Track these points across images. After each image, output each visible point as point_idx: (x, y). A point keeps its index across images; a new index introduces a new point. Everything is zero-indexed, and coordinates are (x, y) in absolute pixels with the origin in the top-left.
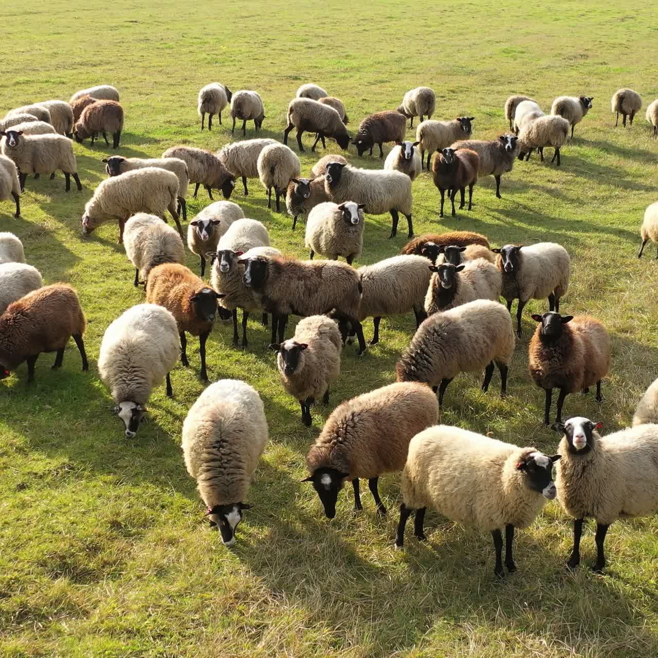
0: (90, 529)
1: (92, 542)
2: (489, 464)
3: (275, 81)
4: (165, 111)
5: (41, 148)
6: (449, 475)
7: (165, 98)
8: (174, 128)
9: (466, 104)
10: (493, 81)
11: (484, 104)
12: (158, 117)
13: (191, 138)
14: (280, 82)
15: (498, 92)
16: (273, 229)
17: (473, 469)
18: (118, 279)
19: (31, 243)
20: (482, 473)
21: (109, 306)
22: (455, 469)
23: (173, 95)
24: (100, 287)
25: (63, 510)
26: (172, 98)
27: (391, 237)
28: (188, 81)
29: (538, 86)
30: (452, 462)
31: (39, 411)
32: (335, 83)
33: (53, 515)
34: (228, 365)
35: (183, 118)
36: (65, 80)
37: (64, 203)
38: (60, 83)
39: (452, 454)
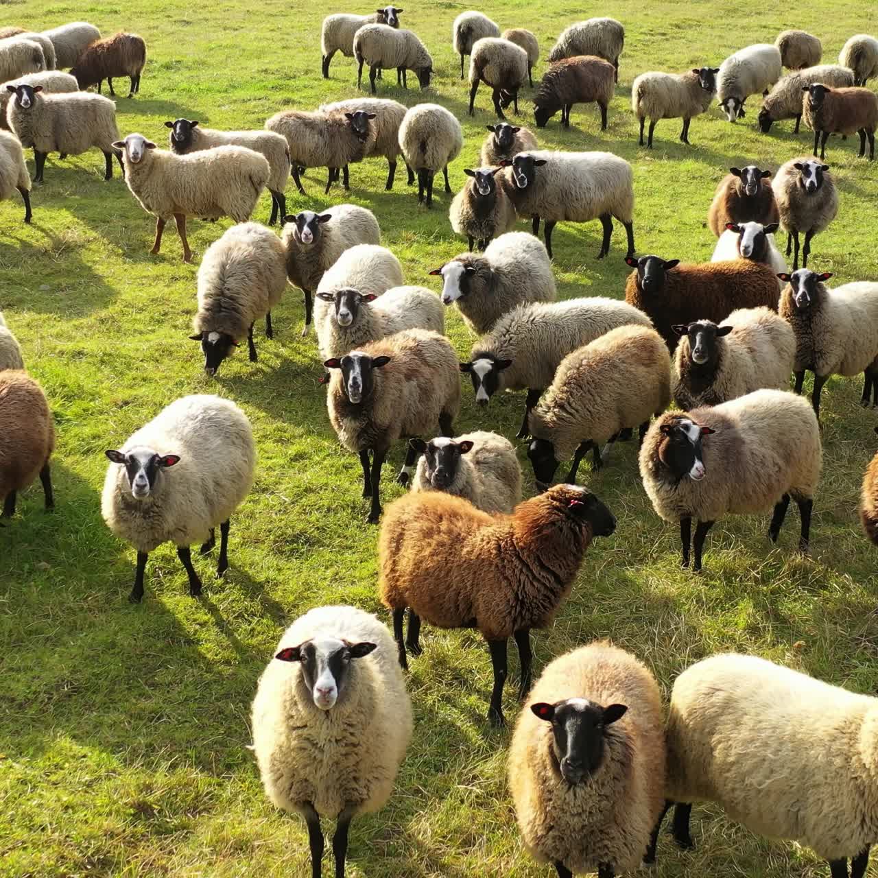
0: (97, 822)
1: (98, 851)
2: (830, 735)
3: (420, 11)
4: (259, 54)
5: (67, 112)
6: (754, 755)
7: (261, 35)
8: (272, 80)
9: (698, 45)
10: (735, 10)
11: (725, 46)
12: (249, 63)
13: (295, 97)
14: (428, 12)
15: (743, 28)
16: (418, 242)
17: (799, 746)
18: (175, 327)
19: (45, 265)
20: (818, 755)
21: (159, 375)
22: (766, 745)
23: (273, 30)
24: (148, 341)
25: (53, 778)
26: (269, 35)
27: (601, 256)
28: (295, 10)
29: (800, 18)
30: (759, 730)
31: (30, 573)
32: (507, 13)
33: (34, 787)
34: (347, 485)
35: (285, 64)
36: (117, 8)
37: (102, 198)
38: (111, 12)
39: (758, 714)
